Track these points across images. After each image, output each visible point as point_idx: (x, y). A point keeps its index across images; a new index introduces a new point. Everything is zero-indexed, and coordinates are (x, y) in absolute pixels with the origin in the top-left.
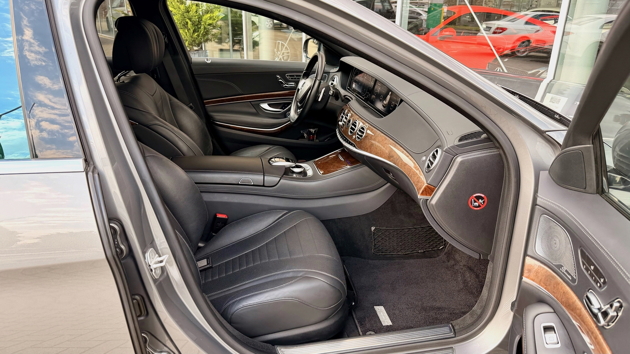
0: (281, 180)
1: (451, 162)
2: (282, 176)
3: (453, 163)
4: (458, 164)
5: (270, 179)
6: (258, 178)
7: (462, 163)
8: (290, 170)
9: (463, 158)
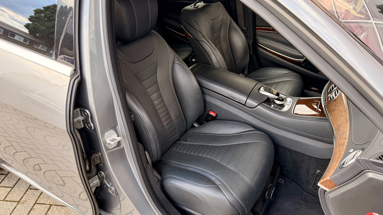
0: (259, 106)
1: (361, 173)
2: (260, 104)
3: (362, 175)
4: (366, 179)
5: (251, 102)
6: (243, 98)
7: (371, 180)
8: (273, 100)
9: (374, 176)
